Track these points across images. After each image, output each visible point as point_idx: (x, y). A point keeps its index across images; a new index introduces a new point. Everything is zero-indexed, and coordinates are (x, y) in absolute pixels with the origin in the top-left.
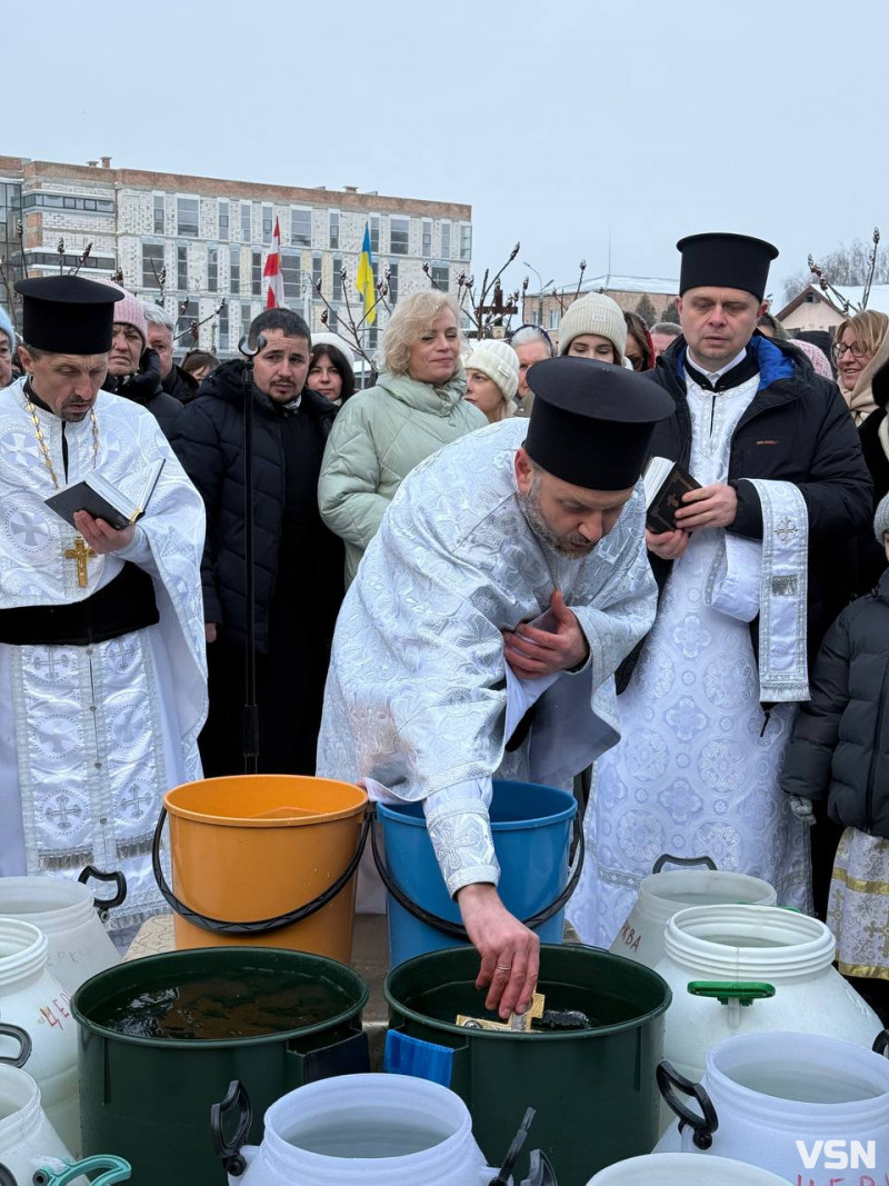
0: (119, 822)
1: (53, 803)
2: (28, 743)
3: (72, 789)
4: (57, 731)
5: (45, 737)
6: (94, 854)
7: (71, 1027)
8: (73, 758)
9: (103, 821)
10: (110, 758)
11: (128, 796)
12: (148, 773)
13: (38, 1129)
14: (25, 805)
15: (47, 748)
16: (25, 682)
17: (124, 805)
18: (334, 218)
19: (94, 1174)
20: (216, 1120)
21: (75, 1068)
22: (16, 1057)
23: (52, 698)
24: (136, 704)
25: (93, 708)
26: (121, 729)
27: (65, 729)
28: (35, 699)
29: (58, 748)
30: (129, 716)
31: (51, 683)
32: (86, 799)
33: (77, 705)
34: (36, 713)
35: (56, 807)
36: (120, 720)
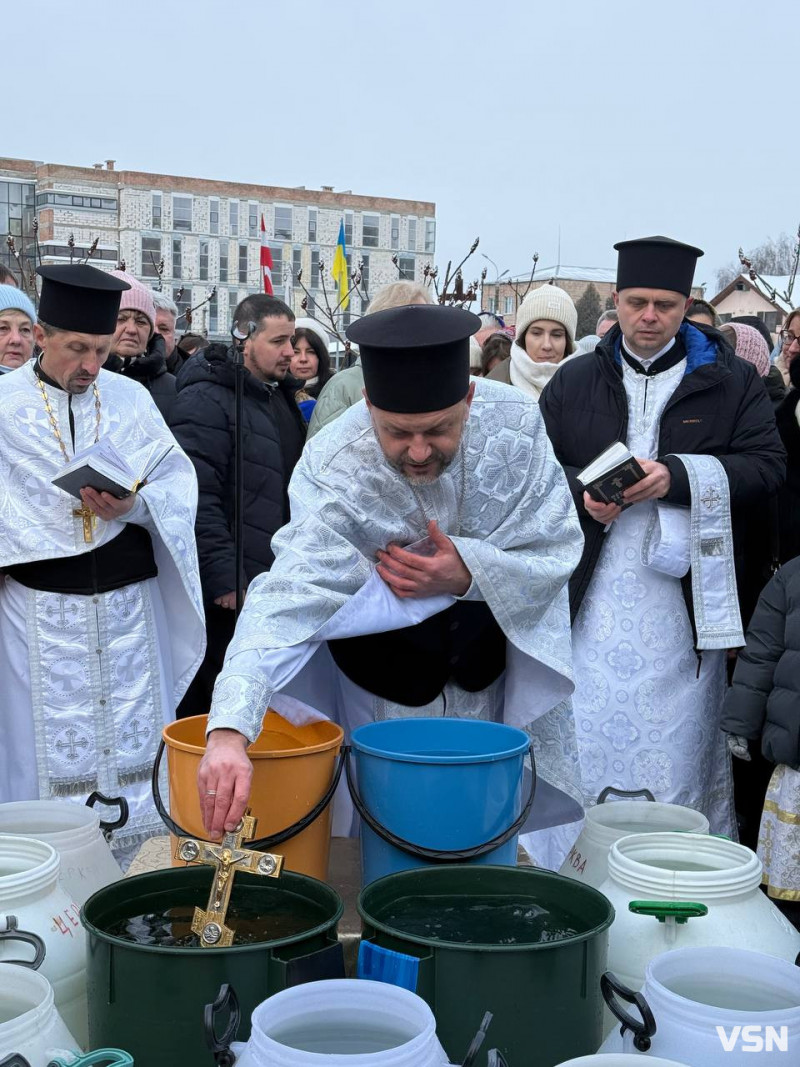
0: (120, 753)
1: (63, 736)
2: (41, 683)
3: (79, 723)
4: (67, 672)
5: (55, 678)
6: (98, 781)
7: (80, 935)
8: (80, 696)
9: (107, 752)
10: (113, 695)
11: (129, 730)
12: (146, 709)
13: (52, 1024)
14: (39, 738)
15: (58, 687)
16: (39, 628)
17: (125, 738)
18: (312, 214)
20: (209, 1019)
21: (84, 971)
22: (31, 960)
23: (63, 643)
24: (138, 647)
25: (99, 652)
26: (123, 670)
27: (74, 669)
28: (47, 643)
29: (67, 687)
30: (131, 659)
31: (62, 629)
32: (92, 732)
33: (84, 648)
34: (48, 656)
35: (65, 739)
36: (122, 662)
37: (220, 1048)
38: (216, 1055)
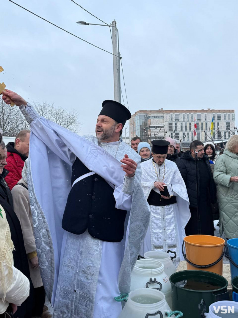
0: (168, 241)
1: (156, 236)
2: (152, 224)
3: (159, 234)
4: (157, 222)
5: (155, 223)
7: (169, 284)
8: (160, 228)
9: (165, 241)
10: (166, 228)
11: (170, 236)
12: (174, 232)
13: (165, 304)
14: (151, 236)
15: (155, 225)
16: (151, 212)
17: (169, 238)
18: (206, 115)
19: (176, 314)
20: (199, 307)
21: (171, 291)
22: (159, 288)
23: (156, 216)
24: (172, 218)
25: (163, 218)
26: (168, 223)
27: (158, 222)
28: (153, 216)
29: (157, 225)
30: (170, 220)
31: (156, 213)
32: (162, 236)
33: (160, 217)
34: (153, 218)
35: (156, 237)
36: (168, 221)
37: (202, 314)
38: (201, 315)
